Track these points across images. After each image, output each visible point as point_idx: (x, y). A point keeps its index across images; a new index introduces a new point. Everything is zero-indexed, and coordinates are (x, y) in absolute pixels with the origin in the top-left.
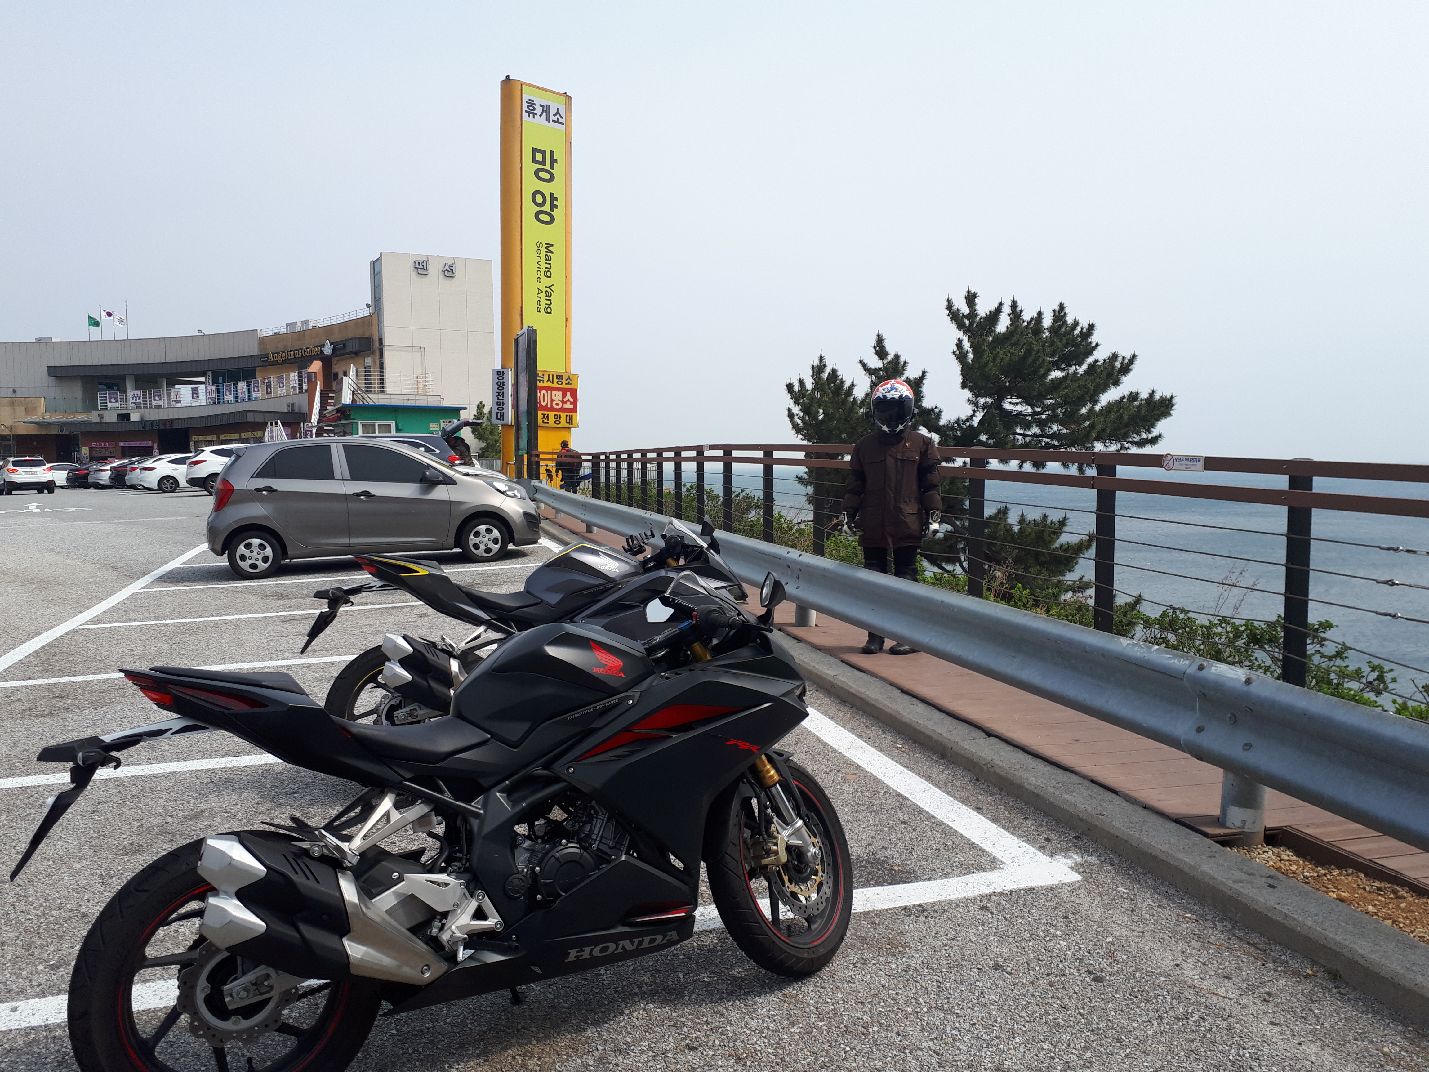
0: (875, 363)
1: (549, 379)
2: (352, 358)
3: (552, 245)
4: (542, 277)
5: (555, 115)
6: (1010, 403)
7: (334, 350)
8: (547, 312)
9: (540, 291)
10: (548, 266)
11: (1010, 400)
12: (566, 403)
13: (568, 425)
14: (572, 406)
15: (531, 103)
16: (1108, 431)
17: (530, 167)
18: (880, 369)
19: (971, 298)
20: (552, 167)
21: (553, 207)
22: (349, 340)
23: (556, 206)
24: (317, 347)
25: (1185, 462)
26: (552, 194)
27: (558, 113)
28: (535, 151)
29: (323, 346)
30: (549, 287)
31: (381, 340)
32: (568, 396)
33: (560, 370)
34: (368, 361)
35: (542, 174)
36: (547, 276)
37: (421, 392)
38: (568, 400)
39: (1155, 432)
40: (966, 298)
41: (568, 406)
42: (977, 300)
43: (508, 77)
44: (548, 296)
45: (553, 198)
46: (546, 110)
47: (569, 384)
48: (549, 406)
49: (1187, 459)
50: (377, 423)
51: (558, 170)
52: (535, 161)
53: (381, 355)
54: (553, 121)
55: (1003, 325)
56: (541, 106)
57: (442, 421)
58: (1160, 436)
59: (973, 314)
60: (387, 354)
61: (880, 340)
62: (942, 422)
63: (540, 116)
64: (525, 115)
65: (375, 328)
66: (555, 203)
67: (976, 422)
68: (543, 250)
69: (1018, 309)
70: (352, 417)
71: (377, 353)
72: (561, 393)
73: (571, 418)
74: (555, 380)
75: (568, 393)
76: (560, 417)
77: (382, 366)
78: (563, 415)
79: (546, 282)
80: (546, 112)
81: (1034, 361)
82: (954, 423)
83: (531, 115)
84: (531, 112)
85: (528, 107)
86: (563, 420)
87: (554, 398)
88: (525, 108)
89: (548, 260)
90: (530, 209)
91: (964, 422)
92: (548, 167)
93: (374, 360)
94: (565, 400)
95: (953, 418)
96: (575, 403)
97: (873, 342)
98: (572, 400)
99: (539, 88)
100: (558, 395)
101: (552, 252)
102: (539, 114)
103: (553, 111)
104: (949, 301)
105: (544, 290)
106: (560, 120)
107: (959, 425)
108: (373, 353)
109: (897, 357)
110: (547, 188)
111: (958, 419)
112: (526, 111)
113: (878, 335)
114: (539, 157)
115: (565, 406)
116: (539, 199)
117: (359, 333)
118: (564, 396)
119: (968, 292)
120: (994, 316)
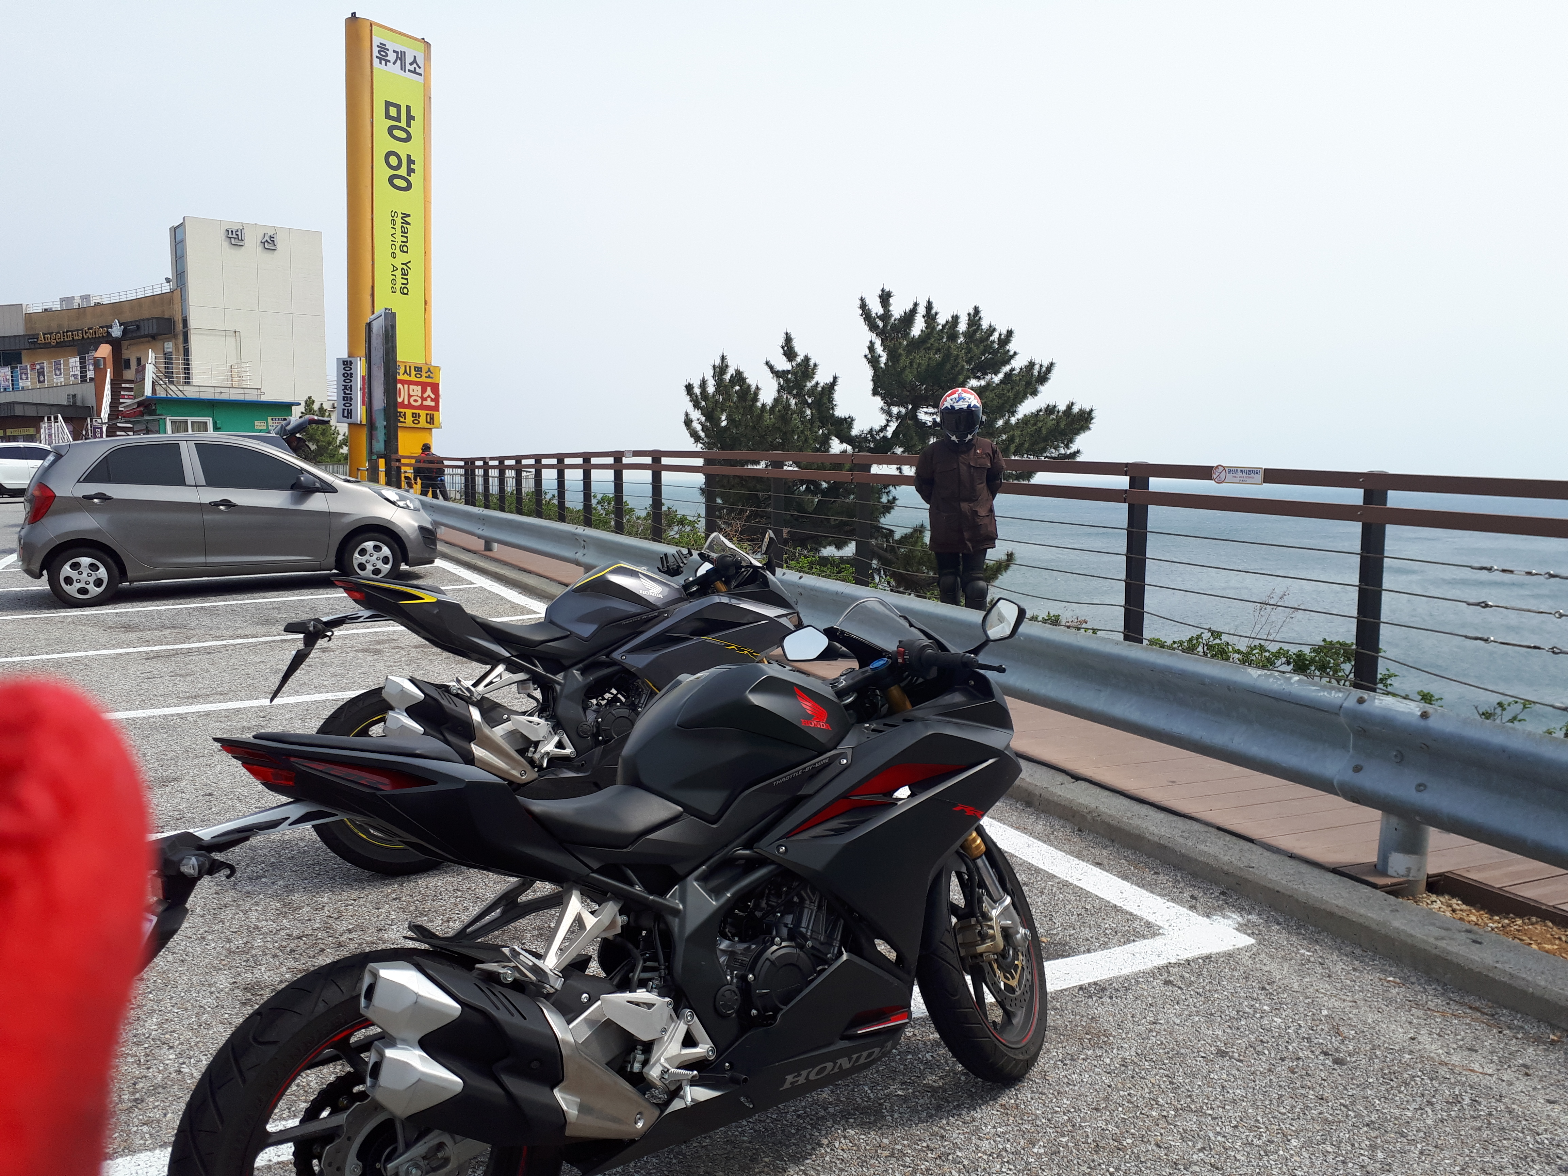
0: (783, 364)
1: (405, 372)
2: (149, 342)
3: (408, 216)
4: (398, 251)
5: (411, 64)
6: (926, 413)
7: (125, 332)
8: (403, 293)
9: (395, 269)
10: (405, 240)
11: (925, 410)
12: (425, 399)
13: (428, 426)
14: (433, 404)
15: (383, 48)
16: (1026, 445)
17: (382, 124)
18: (788, 372)
19: (885, 298)
20: (409, 125)
21: (410, 171)
22: (144, 320)
23: (414, 171)
24: (102, 327)
25: (1240, 474)
26: (409, 156)
27: (415, 61)
28: (388, 104)
29: (111, 327)
30: (405, 264)
31: (185, 322)
32: (429, 392)
33: (419, 361)
34: (169, 346)
35: (396, 133)
36: (403, 251)
37: (235, 384)
38: (429, 396)
39: (1074, 448)
40: (880, 297)
41: (429, 403)
42: (891, 300)
43: (354, 14)
44: (405, 274)
45: (410, 161)
46: (401, 57)
47: (429, 377)
48: (406, 402)
49: (1241, 471)
50: (190, 420)
51: (416, 129)
52: (388, 116)
53: (186, 340)
54: (409, 71)
55: (918, 327)
56: (394, 51)
57: (269, 418)
58: (1078, 452)
59: (886, 316)
60: (194, 339)
61: (788, 340)
62: (855, 432)
63: (394, 63)
64: (376, 61)
65: (177, 307)
66: (413, 166)
67: (889, 433)
68: (399, 221)
69: (933, 311)
70: (158, 412)
71: (181, 338)
72: (420, 387)
73: (432, 418)
74: (413, 373)
75: (429, 389)
76: (419, 416)
77: (186, 352)
78: (423, 413)
79: (402, 257)
80: (401, 59)
81: (953, 367)
82: (867, 434)
83: (383, 62)
84: (383, 59)
85: (379, 52)
86: (423, 419)
87: (411, 393)
88: (376, 53)
89: (404, 232)
90: (382, 172)
91: (878, 432)
92: (403, 124)
93: (176, 345)
94: (425, 395)
95: (866, 429)
96: (436, 400)
97: (781, 341)
98: (433, 396)
99: (391, 30)
100: (416, 390)
101: (409, 224)
102: (392, 61)
103: (409, 59)
104: (862, 300)
105: (400, 267)
106: (418, 70)
107: (872, 436)
108: (175, 336)
109: (807, 359)
110: (403, 149)
111: (871, 429)
112: (377, 57)
113: (787, 334)
114: (393, 112)
115: (425, 403)
116: (393, 161)
117: (156, 313)
118: (424, 391)
119: (883, 290)
120: (909, 318)
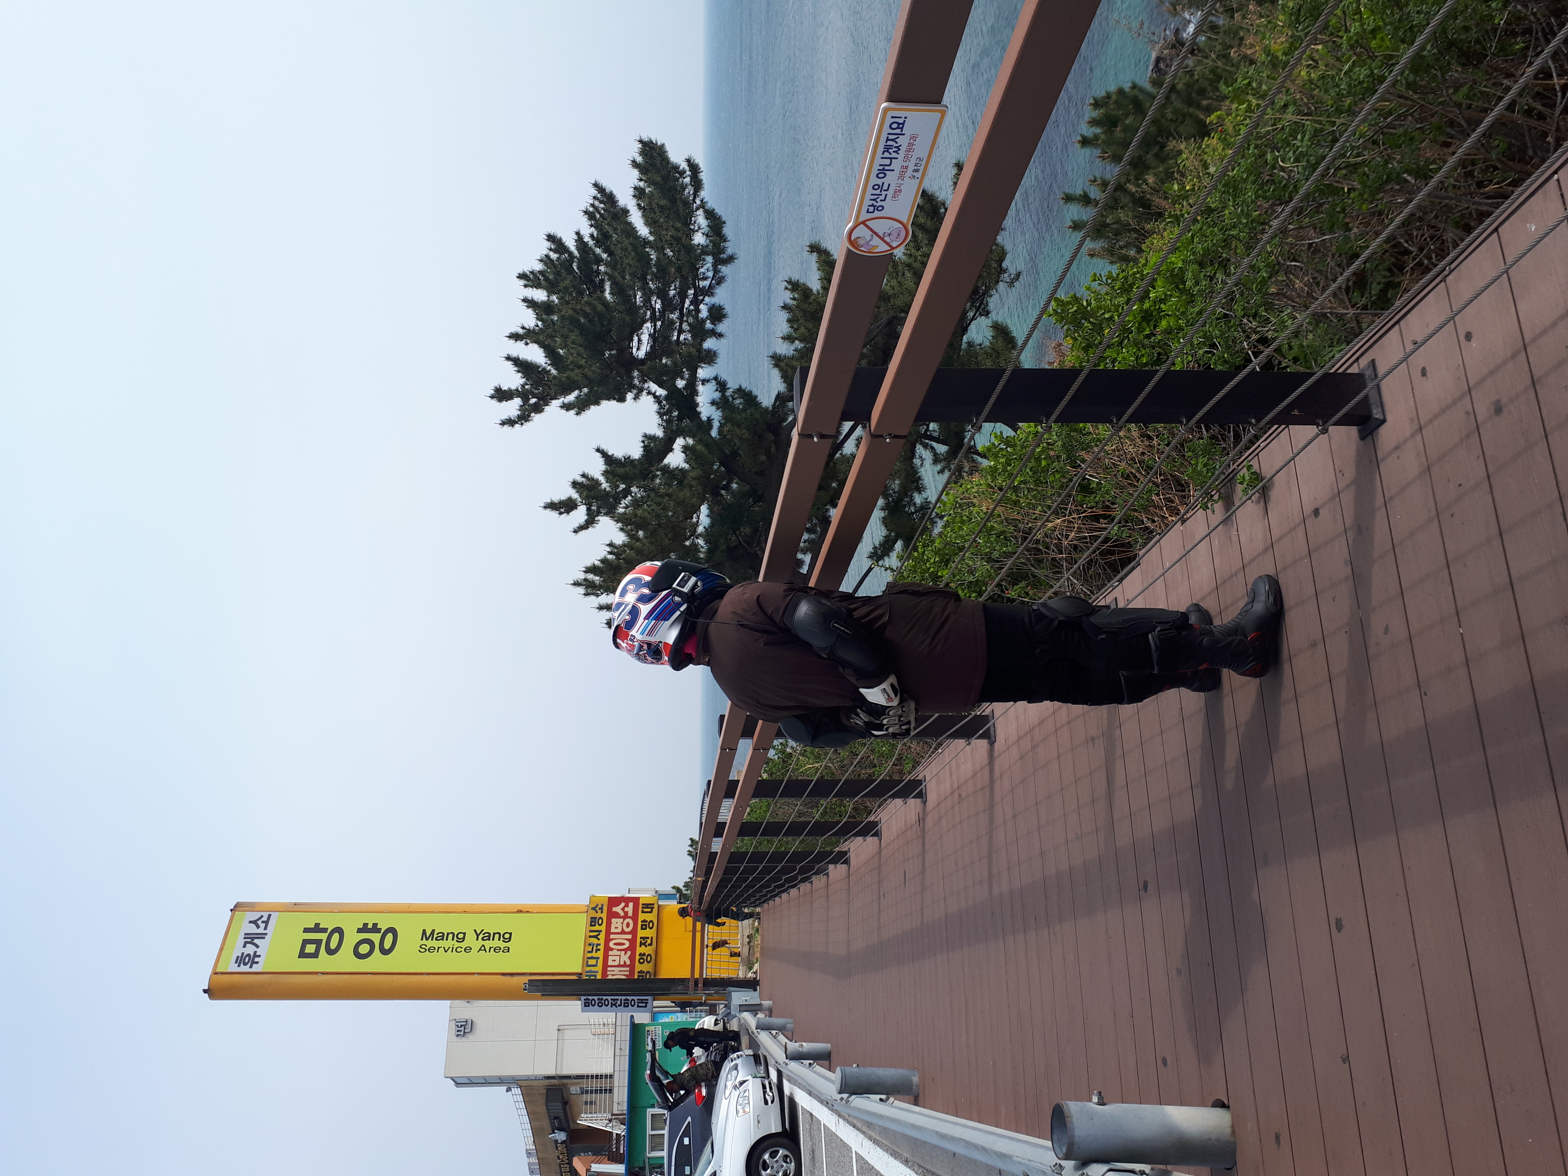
1: (596, 937)
2: (570, 1107)
3: (424, 931)
4: (464, 945)
5: (258, 927)
8: (510, 938)
9: (483, 948)
10: (451, 936)
12: (626, 913)
13: (655, 911)
14: (631, 905)
15: (241, 960)
17: (324, 962)
18: (588, 508)
19: (501, 395)
20: (324, 930)
22: (548, 1113)
23: (375, 925)
26: (359, 931)
27: (255, 922)
28: (302, 955)
31: (549, 1078)
32: (618, 909)
33: (583, 921)
34: (574, 1090)
35: (333, 945)
36: (464, 938)
37: (612, 1031)
38: (623, 909)
39: (683, 166)
40: (500, 400)
41: (630, 909)
43: (205, 991)
44: (488, 937)
45: (364, 929)
46: (250, 939)
47: (601, 909)
48: (630, 937)
51: (329, 923)
52: (315, 955)
53: (569, 1077)
54: (265, 928)
56: (244, 946)
59: (523, 394)
60: (565, 1072)
61: (552, 507)
63: (257, 946)
64: (256, 968)
65: (534, 1083)
66: (370, 926)
68: (430, 943)
69: (521, 332)
70: (642, 1165)
71: (564, 1081)
72: (614, 920)
73: (646, 906)
74: (597, 928)
75: (614, 909)
76: (644, 921)
77: (581, 1077)
78: (642, 917)
79: (471, 940)
80: (253, 939)
83: (256, 959)
84: (251, 959)
85: (245, 964)
86: (648, 917)
87: (619, 930)
88: (246, 968)
89: (442, 937)
90: (377, 962)
91: (661, 407)
92: (323, 936)
93: (573, 1084)
94: (622, 914)
96: (626, 900)
98: (623, 904)
99: (221, 949)
100: (616, 923)
101: (434, 930)
102: (255, 949)
103: (253, 929)
104: (503, 423)
105: (481, 942)
106: (265, 919)
108: (564, 1085)
110: (352, 937)
112: (251, 967)
113: (545, 508)
114: (310, 949)
115: (630, 914)
116: (364, 949)
117: (541, 1100)
118: (617, 915)
